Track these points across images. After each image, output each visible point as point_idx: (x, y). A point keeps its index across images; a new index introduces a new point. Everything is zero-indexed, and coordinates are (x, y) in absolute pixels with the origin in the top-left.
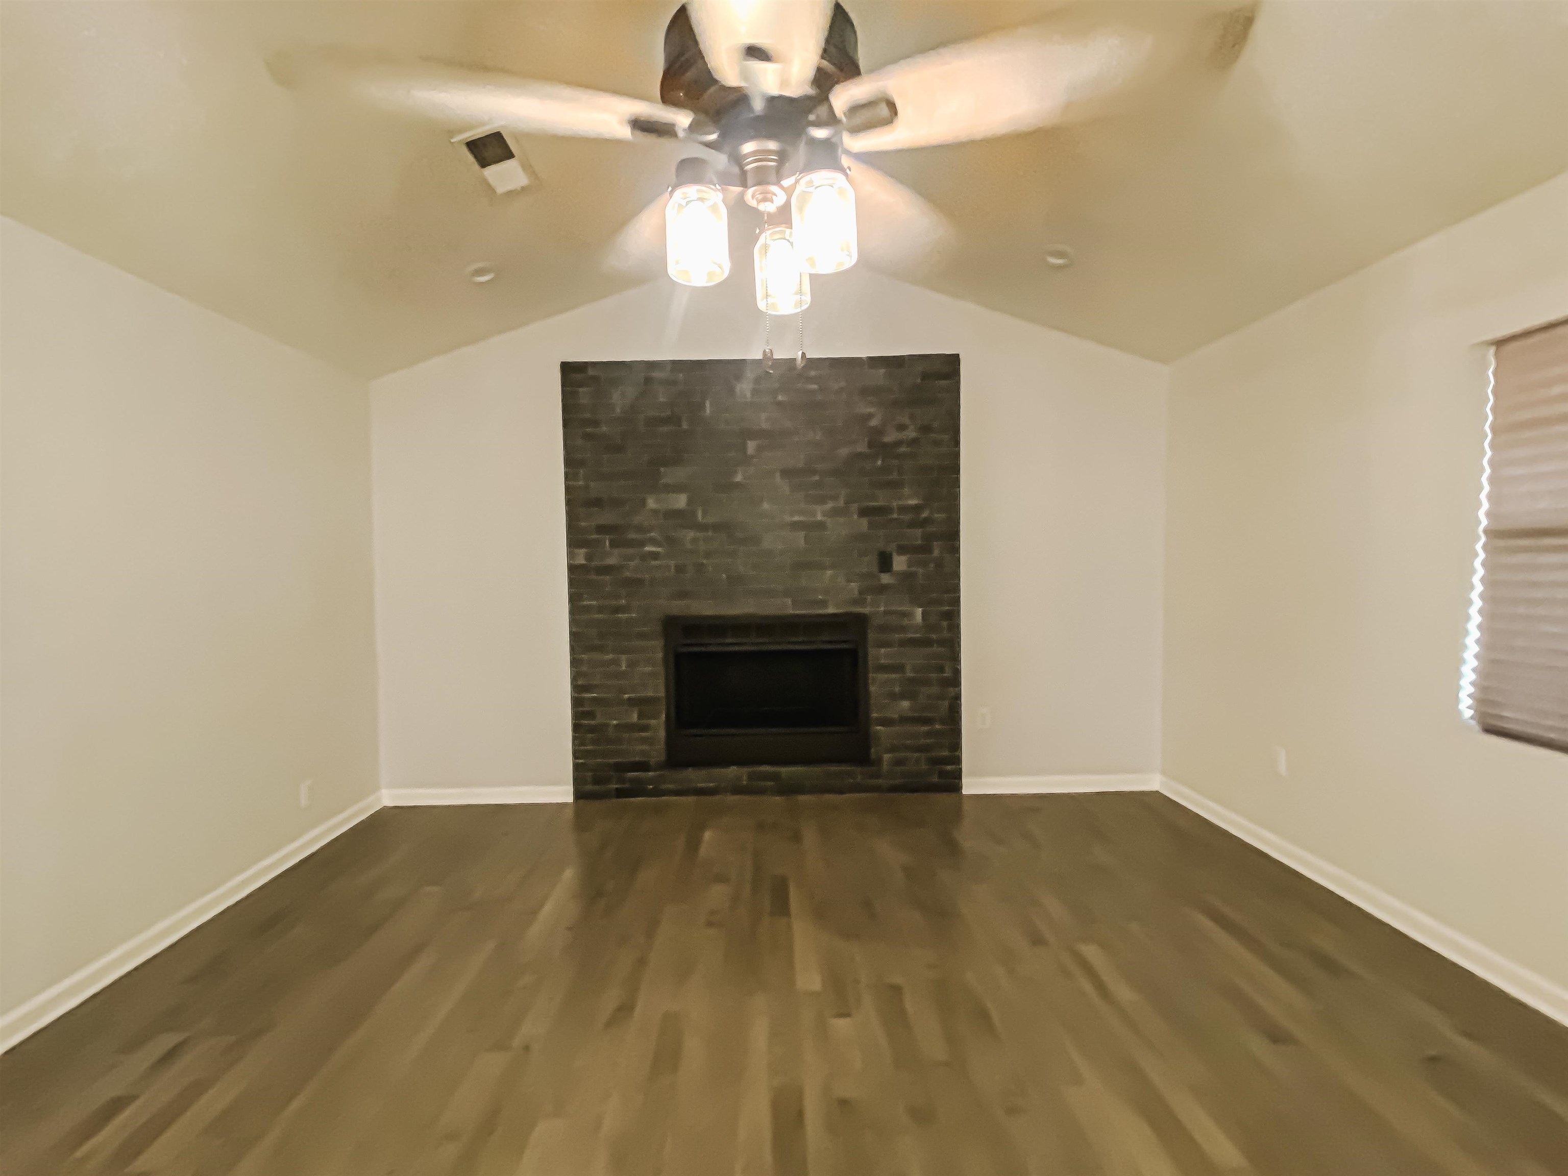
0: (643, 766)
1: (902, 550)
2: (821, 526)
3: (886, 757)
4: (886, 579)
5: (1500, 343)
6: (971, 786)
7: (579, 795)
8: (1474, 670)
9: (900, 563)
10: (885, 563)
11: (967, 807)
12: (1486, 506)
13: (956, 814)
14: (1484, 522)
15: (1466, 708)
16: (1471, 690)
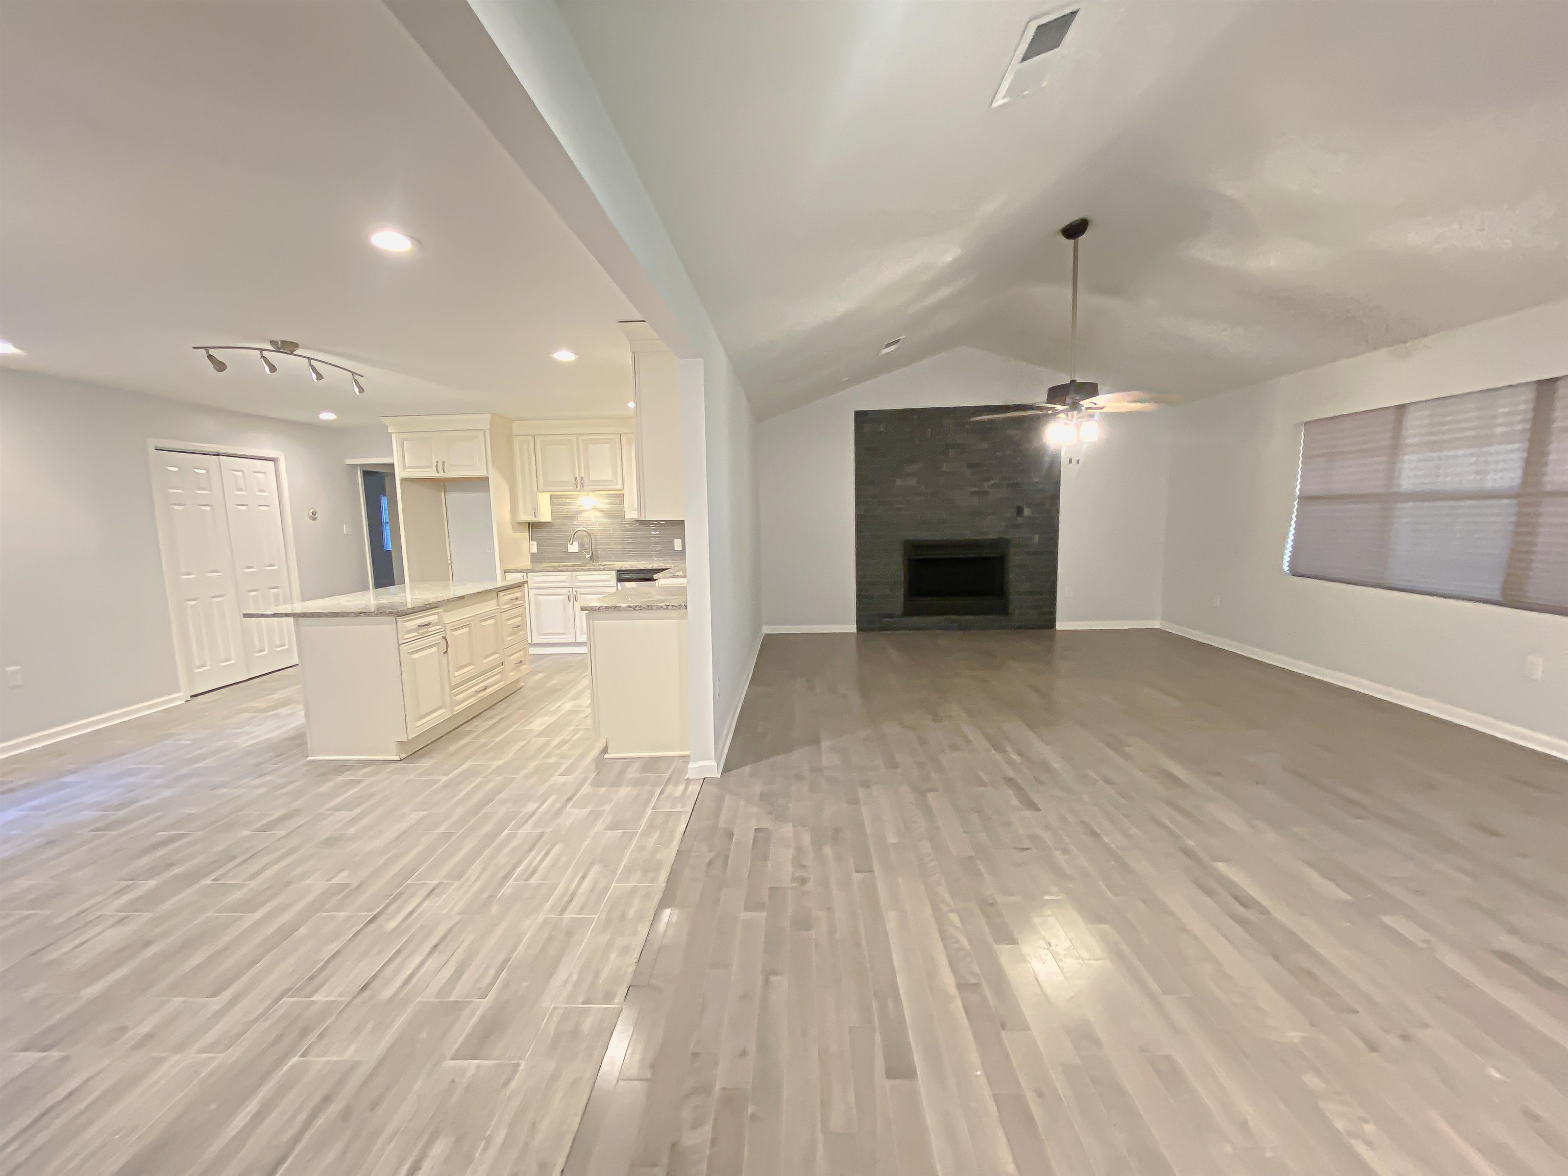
0: (891, 616)
1: (1029, 506)
2: (986, 493)
3: (1017, 611)
4: (1019, 520)
5: (1307, 423)
6: (1060, 625)
7: (858, 629)
8: (1290, 557)
9: (1027, 512)
10: (1020, 511)
11: (1058, 635)
12: (1299, 487)
13: (1052, 638)
14: (1298, 493)
15: (1286, 567)
16: (1289, 559)
